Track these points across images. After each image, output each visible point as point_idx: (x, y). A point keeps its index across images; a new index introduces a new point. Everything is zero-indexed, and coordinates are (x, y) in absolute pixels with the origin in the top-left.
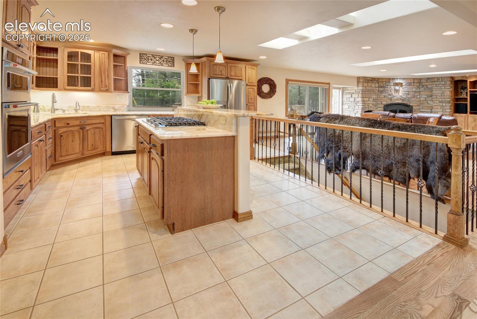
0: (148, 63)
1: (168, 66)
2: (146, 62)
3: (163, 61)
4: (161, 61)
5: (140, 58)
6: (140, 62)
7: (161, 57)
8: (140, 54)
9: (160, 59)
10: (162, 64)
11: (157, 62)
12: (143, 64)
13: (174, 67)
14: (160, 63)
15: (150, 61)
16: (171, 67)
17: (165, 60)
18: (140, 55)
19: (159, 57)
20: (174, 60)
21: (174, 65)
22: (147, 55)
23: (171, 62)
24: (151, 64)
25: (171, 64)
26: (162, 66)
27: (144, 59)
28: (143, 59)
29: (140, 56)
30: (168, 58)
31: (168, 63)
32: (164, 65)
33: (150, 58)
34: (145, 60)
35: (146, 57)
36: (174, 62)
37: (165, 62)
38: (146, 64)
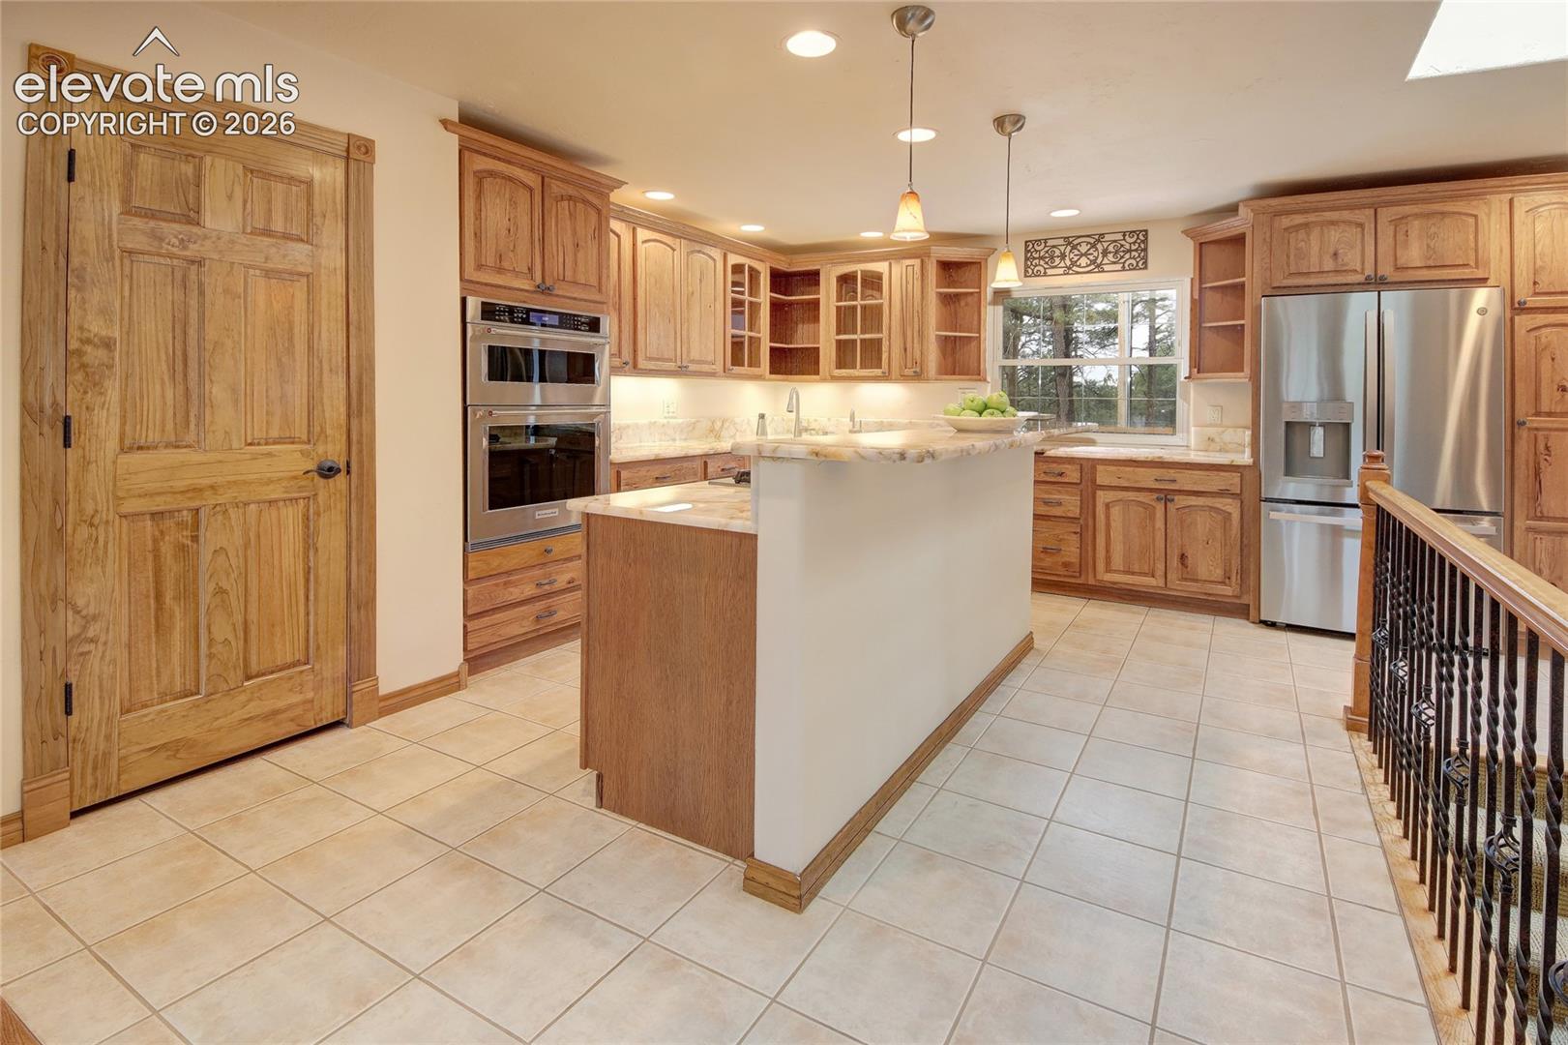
0: (1049, 272)
1: (1123, 269)
2: (1045, 269)
3: (1105, 253)
4: (1096, 254)
5: (1027, 259)
6: (1026, 271)
7: (1099, 241)
8: (1026, 242)
9: (1093, 246)
10: (1098, 266)
11: (1084, 261)
12: (1036, 276)
13: (1146, 268)
14: (1093, 262)
15: (1057, 260)
16: (1134, 269)
17: (1111, 248)
18: (1026, 246)
19: (1088, 243)
20: (1146, 241)
21: (1145, 263)
22: (1050, 243)
23: (1136, 250)
24: (1061, 271)
25: (1134, 258)
26: (1099, 272)
27: (1041, 258)
28: (1035, 258)
29: (1027, 251)
30: (1124, 239)
31: (1122, 257)
32: (1106, 268)
33: (1057, 253)
34: (1042, 262)
35: (1046, 249)
36: (1145, 250)
37: (1110, 256)
38: (1045, 274)
